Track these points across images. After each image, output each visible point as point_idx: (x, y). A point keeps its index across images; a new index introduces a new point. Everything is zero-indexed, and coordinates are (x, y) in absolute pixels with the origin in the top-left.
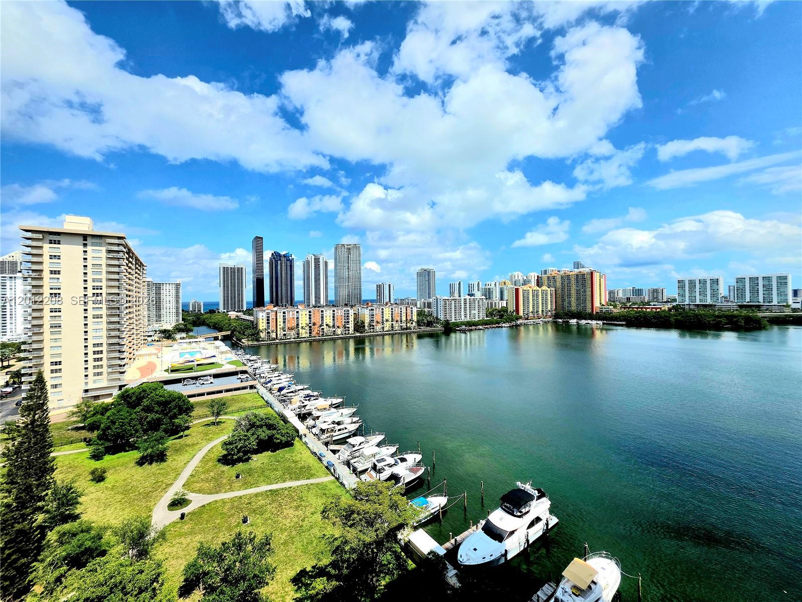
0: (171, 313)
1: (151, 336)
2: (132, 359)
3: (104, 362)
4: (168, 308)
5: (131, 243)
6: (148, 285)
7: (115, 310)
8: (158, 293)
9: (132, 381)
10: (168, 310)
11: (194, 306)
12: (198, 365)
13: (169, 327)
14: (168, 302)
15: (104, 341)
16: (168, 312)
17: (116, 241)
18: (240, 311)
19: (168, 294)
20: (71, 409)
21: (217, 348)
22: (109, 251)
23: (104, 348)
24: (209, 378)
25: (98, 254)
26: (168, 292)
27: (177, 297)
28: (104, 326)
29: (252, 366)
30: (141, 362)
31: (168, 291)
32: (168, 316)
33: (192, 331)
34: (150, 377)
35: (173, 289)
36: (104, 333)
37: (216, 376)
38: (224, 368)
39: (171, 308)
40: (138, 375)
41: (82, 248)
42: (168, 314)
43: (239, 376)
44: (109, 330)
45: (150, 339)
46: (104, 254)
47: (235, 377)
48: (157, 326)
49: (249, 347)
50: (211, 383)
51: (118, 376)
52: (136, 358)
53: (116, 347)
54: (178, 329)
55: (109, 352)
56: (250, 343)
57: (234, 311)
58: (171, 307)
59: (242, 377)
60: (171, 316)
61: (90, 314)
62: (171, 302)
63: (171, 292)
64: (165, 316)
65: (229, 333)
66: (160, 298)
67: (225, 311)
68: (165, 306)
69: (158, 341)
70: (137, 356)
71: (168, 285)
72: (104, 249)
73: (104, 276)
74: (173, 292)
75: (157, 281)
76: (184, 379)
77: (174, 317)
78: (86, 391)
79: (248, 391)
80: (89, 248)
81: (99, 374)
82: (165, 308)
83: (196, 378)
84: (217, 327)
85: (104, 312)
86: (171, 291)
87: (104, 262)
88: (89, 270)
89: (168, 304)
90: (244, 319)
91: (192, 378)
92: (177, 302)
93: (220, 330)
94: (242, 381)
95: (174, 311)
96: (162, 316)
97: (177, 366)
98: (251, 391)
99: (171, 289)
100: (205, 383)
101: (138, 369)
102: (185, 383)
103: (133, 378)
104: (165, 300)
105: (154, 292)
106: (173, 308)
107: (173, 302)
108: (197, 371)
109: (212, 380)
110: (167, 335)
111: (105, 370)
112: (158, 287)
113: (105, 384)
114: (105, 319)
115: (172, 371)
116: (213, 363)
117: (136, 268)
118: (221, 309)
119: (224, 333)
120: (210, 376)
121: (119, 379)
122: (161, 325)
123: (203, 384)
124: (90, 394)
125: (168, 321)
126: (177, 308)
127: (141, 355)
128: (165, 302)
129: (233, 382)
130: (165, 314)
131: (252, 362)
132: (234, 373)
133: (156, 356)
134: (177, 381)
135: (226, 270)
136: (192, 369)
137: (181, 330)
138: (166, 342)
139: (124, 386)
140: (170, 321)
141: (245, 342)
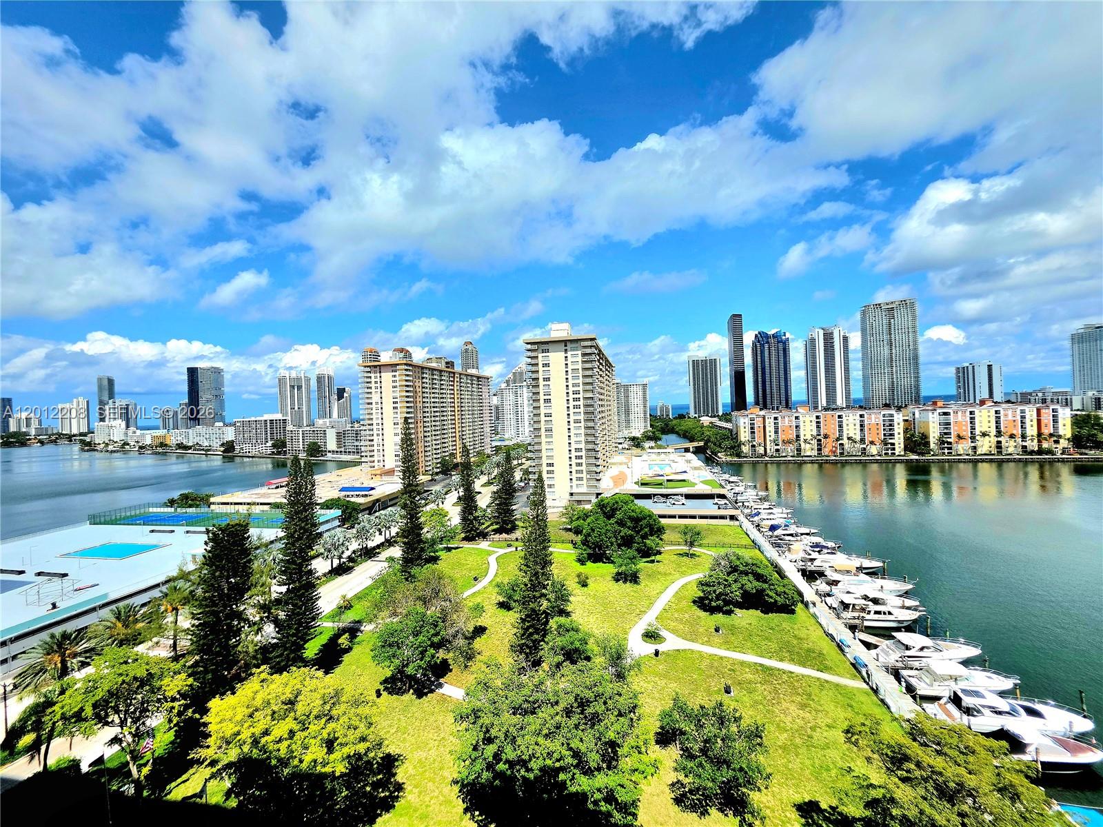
0: (639, 419)
1: (621, 443)
2: (606, 468)
3: (584, 468)
4: (636, 412)
5: (601, 343)
6: (617, 387)
7: (590, 416)
8: (626, 396)
9: (606, 489)
10: (636, 415)
11: (662, 410)
12: (668, 481)
13: (637, 433)
14: (636, 406)
15: (582, 446)
16: (636, 417)
17: (589, 343)
18: (715, 417)
19: (636, 397)
20: (561, 509)
21: (689, 461)
22: (584, 355)
23: (583, 453)
24: (680, 497)
25: (576, 357)
26: (635, 394)
27: (645, 398)
28: (582, 431)
29: (733, 489)
30: (613, 471)
31: (635, 392)
32: (637, 421)
33: (660, 439)
34: (622, 488)
35: (640, 390)
36: (583, 438)
37: (688, 497)
39: (639, 412)
40: (611, 484)
41: (562, 354)
42: (636, 419)
43: (716, 500)
44: (586, 435)
45: (620, 446)
46: (579, 359)
47: (710, 502)
48: (626, 433)
49: (728, 464)
50: (683, 504)
51: (595, 483)
52: (610, 467)
53: (592, 450)
54: (647, 437)
55: (587, 457)
56: (729, 459)
57: (707, 416)
58: (639, 410)
59: (719, 503)
60: (639, 421)
61: (572, 418)
62: (639, 406)
63: (638, 394)
64: (634, 421)
65: (702, 444)
66: (628, 401)
67: (697, 416)
68: (633, 410)
69: (628, 449)
70: (610, 464)
71: (635, 386)
72: (579, 353)
73: (580, 381)
74: (640, 393)
75: (625, 382)
76: (655, 495)
77: (642, 422)
78: (571, 494)
79: (727, 522)
80: (569, 354)
81: (580, 479)
82: (633, 412)
83: (666, 496)
84: (688, 436)
85: (582, 417)
86: (638, 392)
87: (579, 366)
88: (570, 376)
89: (636, 408)
90: (720, 427)
91: (663, 495)
92: (645, 405)
93: (692, 440)
94: (719, 508)
95: (642, 415)
96: (631, 421)
97: (647, 480)
98: (732, 523)
99: (638, 390)
100: (676, 503)
101: (611, 478)
102: (655, 500)
103: (608, 487)
104: (633, 403)
105: (623, 395)
106: (641, 412)
107: (641, 405)
108: (667, 488)
109: (684, 500)
110: (636, 442)
111: (584, 475)
112: (626, 387)
113: (584, 489)
114: (582, 424)
115: (642, 484)
116: (684, 481)
117: (607, 370)
118: (692, 414)
119: (696, 444)
120: (682, 495)
121: (596, 486)
122: (630, 431)
123: (674, 504)
124: (575, 498)
125: (637, 428)
126: (645, 412)
127: (613, 464)
128: (633, 406)
129: (709, 507)
130: (634, 419)
131: (732, 484)
132: (710, 497)
133: (627, 466)
134: (648, 497)
135: (695, 363)
136: (661, 484)
137: (649, 438)
138: (636, 451)
139: (600, 494)
140: (639, 427)
141: (722, 457)
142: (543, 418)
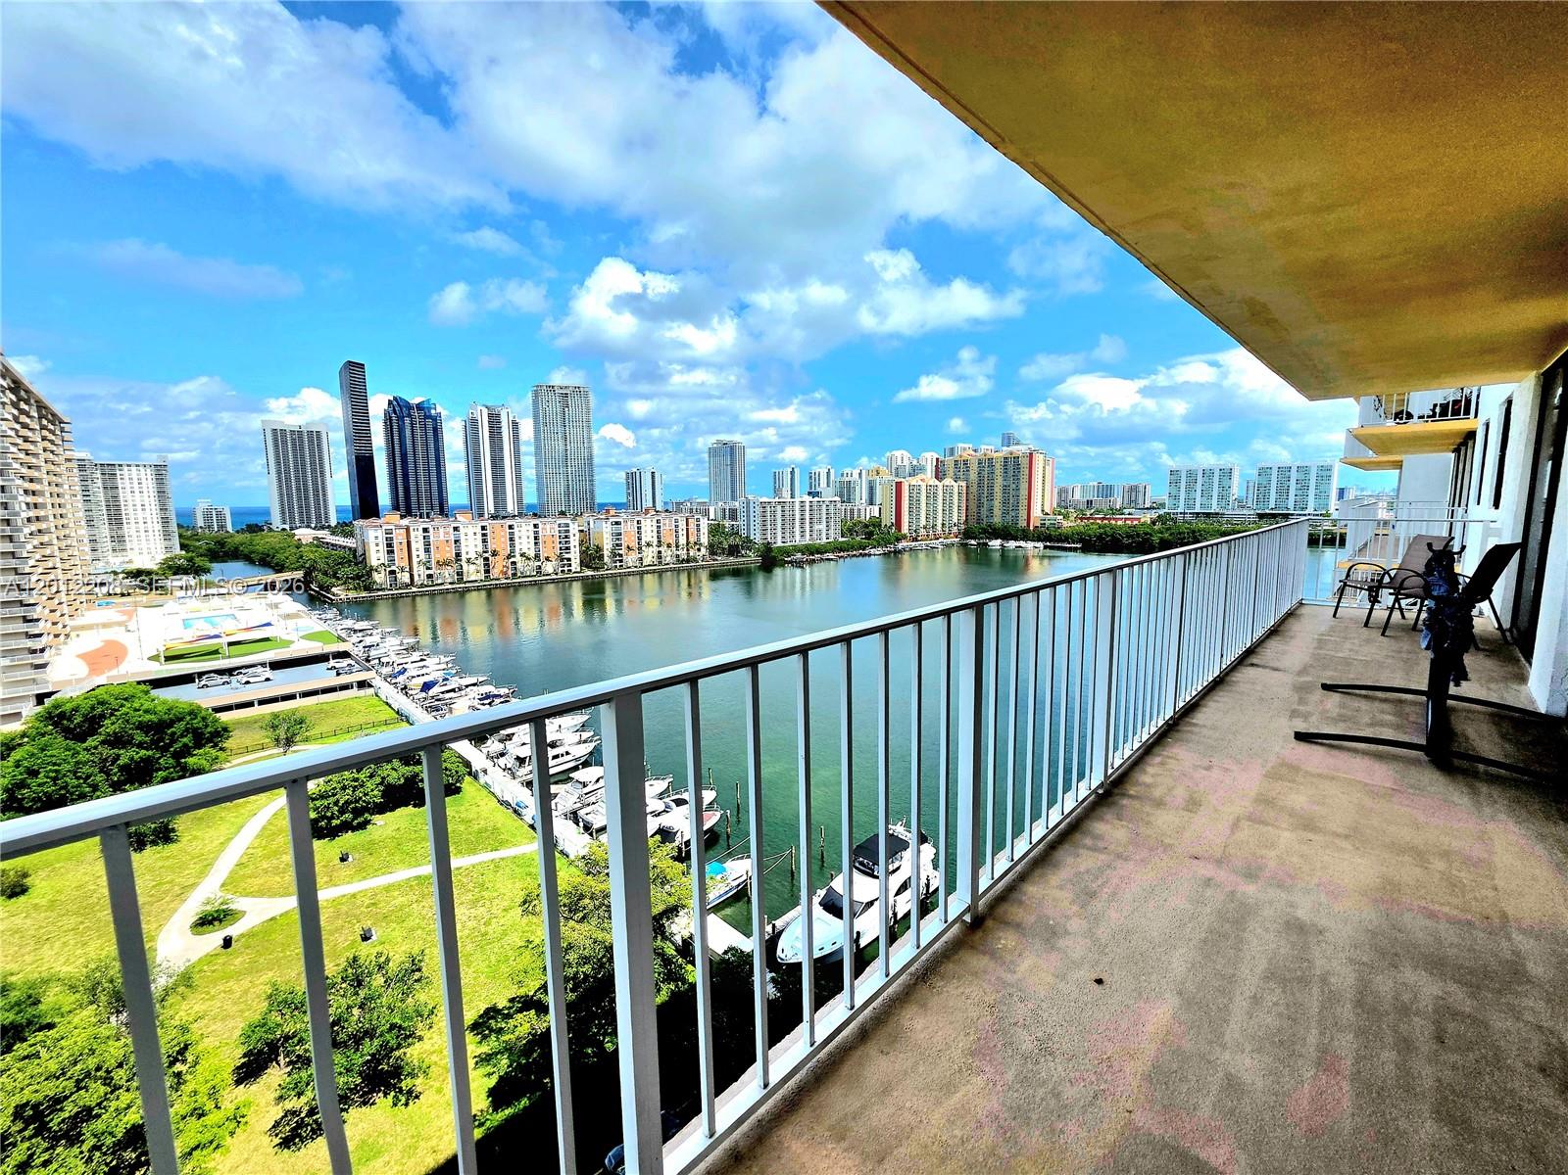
0: (151, 533)
2: (62, 637)
4: (141, 521)
6: (82, 468)
8: (111, 488)
9: (69, 682)
10: (142, 526)
11: (207, 516)
12: (230, 644)
13: (149, 563)
14: (139, 507)
16: (142, 530)
18: (322, 528)
19: (137, 490)
21: (275, 606)
24: (260, 669)
26: (136, 486)
27: (161, 493)
29: (361, 641)
30: (85, 642)
31: (136, 481)
32: (143, 538)
33: (207, 571)
34: (114, 673)
35: (149, 477)
37: (276, 665)
38: (293, 647)
39: (149, 521)
40: (82, 669)
42: (143, 534)
43: (332, 663)
47: (323, 666)
48: (116, 562)
49: (350, 602)
50: (268, 680)
51: (32, 674)
52: (73, 634)
54: (174, 569)
56: (352, 594)
57: (308, 527)
58: (149, 517)
59: (337, 665)
60: (151, 538)
62: (147, 507)
63: (144, 485)
64: (135, 539)
66: (116, 497)
67: (287, 527)
68: (132, 517)
70: (75, 629)
71: (134, 469)
74: (150, 485)
75: (105, 458)
76: (201, 674)
77: (158, 541)
79: (354, 692)
82: (132, 521)
83: (230, 672)
84: (267, 561)
86: (144, 481)
89: (139, 511)
90: (332, 545)
91: (220, 672)
92: (163, 509)
93: (279, 568)
94: (338, 674)
95: (158, 527)
96: (127, 539)
97: (180, 647)
98: (362, 692)
99: (143, 477)
100: (251, 680)
101: (79, 656)
102: (203, 683)
103: (71, 676)
104: (130, 503)
105: (100, 484)
106: (155, 520)
107: (153, 507)
108: (229, 657)
109: (268, 673)
112: (109, 471)
115: (168, 659)
116: (267, 639)
117: (43, 428)
118: (277, 523)
120: (263, 665)
121: (34, 680)
122: (127, 559)
123: (248, 683)
125: (145, 551)
126: (165, 521)
127: (83, 628)
128: (131, 508)
129: (319, 676)
130: (135, 534)
131: (360, 634)
132: (321, 658)
133: (123, 628)
134: (186, 679)
135: (279, 436)
136: (216, 652)
137: (178, 570)
138: (143, 598)
139: (49, 695)
140: (149, 549)
141: (339, 592)
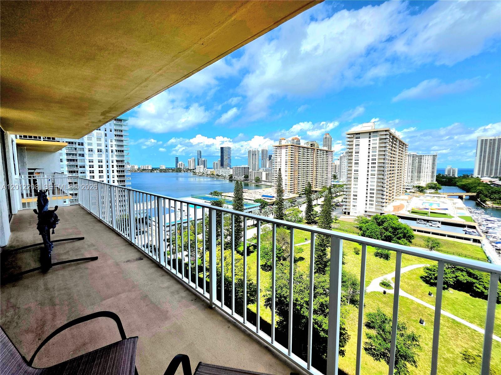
0: (428, 176)
1: (410, 189)
2: (391, 201)
3: (374, 199)
4: (426, 172)
5: (393, 131)
6: (413, 157)
7: (382, 171)
8: (420, 162)
9: (387, 212)
10: (426, 173)
11: (449, 171)
12: (431, 212)
13: (423, 184)
14: (426, 168)
15: (375, 188)
16: (426, 174)
17: (385, 133)
18: (496, 178)
19: (426, 163)
20: (356, 218)
21: (454, 204)
22: (381, 139)
23: (375, 192)
24: (438, 223)
25: (376, 141)
26: (427, 161)
27: (433, 163)
28: (376, 180)
29: (487, 225)
30: (397, 203)
31: (427, 160)
32: (425, 177)
33: (440, 189)
34: (397, 212)
35: (431, 159)
36: (375, 184)
37: (443, 223)
38: (453, 219)
39: (428, 172)
40: (392, 209)
41: (368, 139)
42: (425, 176)
43: (466, 229)
44: (378, 182)
45: (408, 191)
46: (378, 141)
48: (416, 183)
49: (493, 208)
50: (438, 227)
52: (395, 200)
53: (381, 191)
54: (431, 187)
55: (377, 194)
56: (495, 206)
57: (489, 177)
58: (428, 171)
59: (467, 230)
60: (428, 177)
61: (370, 173)
62: (428, 168)
63: (429, 161)
64: (423, 177)
65: (475, 194)
66: (420, 165)
67: (480, 176)
68: (424, 171)
69: (413, 192)
70: (395, 199)
71: (427, 157)
72: (378, 138)
73: (377, 153)
74: (431, 161)
75: (420, 153)
76: (419, 219)
77: (429, 178)
78: (366, 212)
79: (471, 242)
80: (371, 139)
81: (372, 204)
82: (424, 172)
83: (428, 221)
84: (465, 188)
85: (376, 173)
86: (429, 160)
87: (377, 146)
88: (371, 151)
89: (426, 169)
90: (497, 185)
91: (424, 220)
92: (433, 168)
93: (468, 191)
94: (466, 233)
95: (431, 174)
96: (421, 177)
97: (416, 210)
98: (475, 244)
99: (429, 159)
100: (433, 225)
101: (393, 206)
102: (418, 222)
103: (389, 210)
104: (424, 167)
105: (417, 161)
106: (430, 172)
107: (430, 168)
108: (428, 216)
109: (440, 225)
110: (421, 189)
111: (374, 203)
112: (420, 157)
113: (374, 210)
114: (376, 176)
115: (413, 212)
116: (445, 214)
117: (400, 147)
118: (476, 175)
119: (470, 194)
120: (439, 222)
121: (381, 209)
122: (419, 183)
123: (431, 226)
124: (367, 213)
125: (425, 181)
126: (433, 173)
127: (397, 199)
128: (424, 168)
129: (459, 232)
130: (423, 176)
131: (488, 222)
132: (463, 226)
133: (406, 201)
134: (415, 219)
136: (426, 214)
137: (431, 188)
138: (418, 194)
139: (383, 213)
140: (426, 179)
141: (489, 203)
142: (353, 172)
